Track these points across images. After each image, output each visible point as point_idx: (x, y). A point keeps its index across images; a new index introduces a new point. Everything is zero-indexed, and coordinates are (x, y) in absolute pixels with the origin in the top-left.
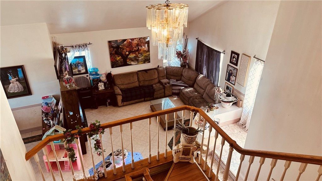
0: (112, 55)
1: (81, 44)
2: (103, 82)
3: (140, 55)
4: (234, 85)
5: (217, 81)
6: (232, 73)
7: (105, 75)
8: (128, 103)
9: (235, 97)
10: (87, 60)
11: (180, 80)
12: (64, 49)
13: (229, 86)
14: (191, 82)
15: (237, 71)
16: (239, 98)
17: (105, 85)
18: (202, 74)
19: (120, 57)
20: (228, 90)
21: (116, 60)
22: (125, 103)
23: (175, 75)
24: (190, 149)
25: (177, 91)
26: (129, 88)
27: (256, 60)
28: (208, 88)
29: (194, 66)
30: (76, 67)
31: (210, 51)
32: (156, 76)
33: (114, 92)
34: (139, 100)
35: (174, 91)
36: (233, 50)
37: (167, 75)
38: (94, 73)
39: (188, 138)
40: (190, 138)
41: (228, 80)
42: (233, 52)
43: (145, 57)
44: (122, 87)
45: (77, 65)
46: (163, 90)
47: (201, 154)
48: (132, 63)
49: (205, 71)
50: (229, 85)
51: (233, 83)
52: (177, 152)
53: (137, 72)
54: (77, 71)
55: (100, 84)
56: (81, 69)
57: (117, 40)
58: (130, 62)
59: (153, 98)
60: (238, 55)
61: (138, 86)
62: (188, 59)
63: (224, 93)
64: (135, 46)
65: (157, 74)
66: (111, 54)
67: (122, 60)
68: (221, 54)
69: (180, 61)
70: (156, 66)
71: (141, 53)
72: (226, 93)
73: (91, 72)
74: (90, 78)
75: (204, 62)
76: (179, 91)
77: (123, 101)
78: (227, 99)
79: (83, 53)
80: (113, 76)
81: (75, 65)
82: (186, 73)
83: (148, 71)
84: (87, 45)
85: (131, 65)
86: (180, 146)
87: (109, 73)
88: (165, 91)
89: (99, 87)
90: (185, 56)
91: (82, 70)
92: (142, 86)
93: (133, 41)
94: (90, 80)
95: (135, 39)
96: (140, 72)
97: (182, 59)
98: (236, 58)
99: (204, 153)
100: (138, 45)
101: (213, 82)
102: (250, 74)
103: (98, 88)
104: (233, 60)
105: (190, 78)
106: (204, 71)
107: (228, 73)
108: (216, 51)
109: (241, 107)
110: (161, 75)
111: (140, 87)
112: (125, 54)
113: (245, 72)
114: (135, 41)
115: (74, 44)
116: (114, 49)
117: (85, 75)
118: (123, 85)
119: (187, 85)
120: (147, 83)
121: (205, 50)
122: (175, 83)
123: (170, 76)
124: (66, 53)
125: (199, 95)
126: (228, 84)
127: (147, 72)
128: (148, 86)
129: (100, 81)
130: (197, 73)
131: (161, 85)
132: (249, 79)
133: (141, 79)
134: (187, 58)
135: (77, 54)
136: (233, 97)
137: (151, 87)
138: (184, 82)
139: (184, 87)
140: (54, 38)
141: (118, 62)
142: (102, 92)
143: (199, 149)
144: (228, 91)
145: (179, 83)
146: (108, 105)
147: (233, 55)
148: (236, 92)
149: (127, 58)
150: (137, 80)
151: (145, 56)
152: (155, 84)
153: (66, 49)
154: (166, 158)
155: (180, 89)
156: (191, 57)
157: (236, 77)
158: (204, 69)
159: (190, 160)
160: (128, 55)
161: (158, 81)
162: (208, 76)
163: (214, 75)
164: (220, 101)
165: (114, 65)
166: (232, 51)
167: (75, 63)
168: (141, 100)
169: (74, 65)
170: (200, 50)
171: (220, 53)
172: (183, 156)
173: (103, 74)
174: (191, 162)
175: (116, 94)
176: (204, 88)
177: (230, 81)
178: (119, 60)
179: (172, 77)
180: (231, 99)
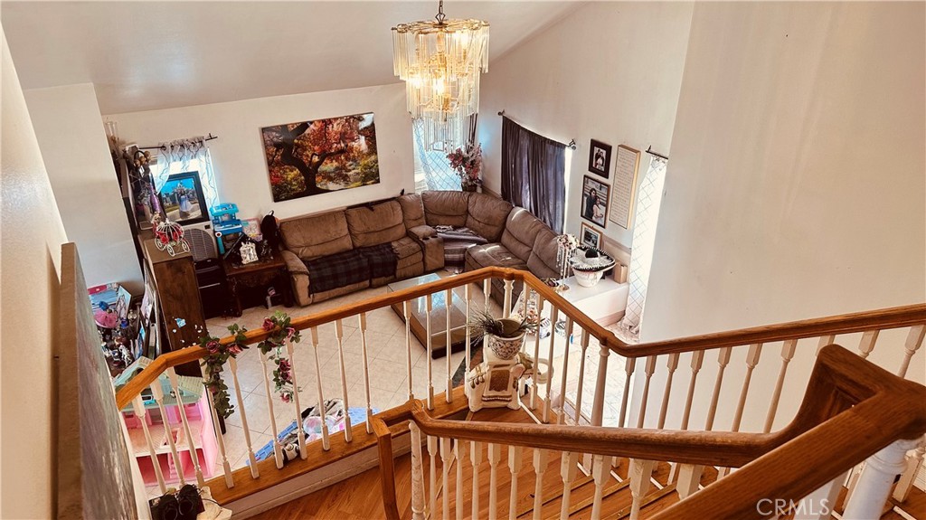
0: (274, 167)
1: (185, 138)
2: (252, 241)
3: (351, 162)
4: (604, 227)
5: (561, 222)
6: (596, 197)
7: (255, 222)
8: (326, 294)
9: (608, 258)
10: (204, 182)
11: (464, 226)
12: (141, 155)
13: (590, 231)
14: (494, 230)
15: (608, 191)
16: (617, 261)
17: (258, 250)
18: (522, 206)
19: (297, 171)
20: (591, 243)
21: (286, 180)
22: (318, 296)
23: (447, 213)
24: (508, 371)
25: (457, 256)
26: (326, 254)
27: (653, 158)
28: (539, 240)
29: (496, 186)
30: (174, 203)
31: (539, 144)
32: (400, 219)
33: (286, 265)
34: (357, 286)
35: (450, 256)
36: (595, 138)
37: (429, 216)
38: (225, 218)
39: (502, 345)
40: (508, 345)
41: (589, 215)
42: (594, 144)
43: (365, 169)
44: (307, 252)
45: (176, 199)
46: (420, 255)
47: (535, 383)
48: (331, 186)
49: (527, 199)
50: (592, 228)
51: (600, 222)
52: (478, 384)
53: (344, 211)
54: (178, 215)
55: (244, 247)
56: (189, 210)
57: (286, 126)
58: (325, 184)
59: (395, 277)
60: (608, 149)
61: (352, 248)
62: (480, 168)
63: (580, 248)
64: (336, 140)
65: (400, 212)
66: (271, 164)
67: (303, 177)
68: (567, 148)
69: (461, 175)
70: (396, 193)
71: (354, 156)
72: (584, 250)
73: (216, 217)
74: (215, 232)
75: (525, 175)
76: (462, 255)
77: (312, 290)
78: (587, 263)
79: (193, 165)
80: (278, 225)
81: (172, 198)
82: (478, 205)
83: (375, 207)
84: (204, 141)
85: (328, 191)
86: (485, 368)
87: (267, 216)
88: (424, 256)
89: (243, 255)
90: (472, 162)
91: (193, 210)
92: (360, 247)
93: (331, 126)
94: (216, 238)
95: (336, 119)
96: (354, 211)
97: (463, 169)
98: (603, 158)
99: (541, 382)
100: (344, 136)
101: (551, 225)
102: (642, 195)
103: (240, 259)
104: (596, 164)
105: (490, 218)
106: (524, 197)
107: (585, 198)
108: (553, 143)
109: (625, 281)
110: (412, 214)
111: (356, 250)
112: (311, 162)
113: (629, 191)
114: (335, 125)
115: (168, 141)
116: (277, 151)
117: (201, 226)
118: (308, 246)
119: (482, 239)
120: (374, 240)
121: (525, 143)
122: (450, 234)
123: (435, 217)
124: (148, 165)
125: (515, 261)
126: (589, 227)
127: (372, 210)
128: (378, 245)
129: (245, 239)
130: (508, 206)
131: (414, 241)
132: (640, 208)
133: (358, 227)
134: (478, 166)
135: (177, 168)
136: (603, 258)
137: (387, 250)
138: (475, 231)
139: (474, 245)
140: (111, 125)
141: (291, 184)
142: (252, 267)
143: (529, 371)
144: (590, 245)
145: (461, 234)
146: (269, 303)
147: (596, 149)
148: (610, 246)
149: (317, 172)
150: (346, 231)
151: (366, 167)
152: (397, 240)
153: (146, 155)
154: (450, 403)
155: (466, 249)
156: (487, 165)
157: (606, 206)
158: (523, 192)
159: (510, 401)
160: (319, 164)
161: (404, 231)
162: (537, 210)
163: (551, 208)
164: (571, 269)
165: (281, 193)
166: (592, 140)
167: (171, 194)
168: (362, 284)
169: (168, 199)
170: (510, 145)
171: (562, 146)
172: (493, 393)
173: (250, 220)
174: (511, 405)
175: (292, 273)
176: (527, 241)
177: (594, 218)
178: (294, 179)
179: (442, 220)
180: (598, 261)
